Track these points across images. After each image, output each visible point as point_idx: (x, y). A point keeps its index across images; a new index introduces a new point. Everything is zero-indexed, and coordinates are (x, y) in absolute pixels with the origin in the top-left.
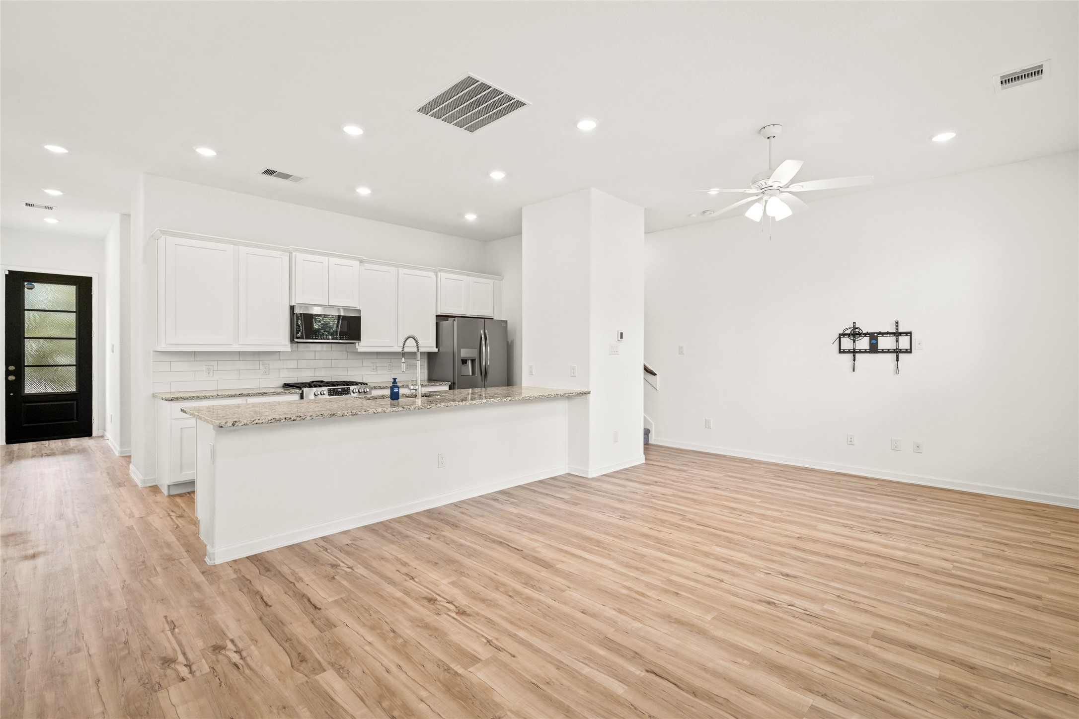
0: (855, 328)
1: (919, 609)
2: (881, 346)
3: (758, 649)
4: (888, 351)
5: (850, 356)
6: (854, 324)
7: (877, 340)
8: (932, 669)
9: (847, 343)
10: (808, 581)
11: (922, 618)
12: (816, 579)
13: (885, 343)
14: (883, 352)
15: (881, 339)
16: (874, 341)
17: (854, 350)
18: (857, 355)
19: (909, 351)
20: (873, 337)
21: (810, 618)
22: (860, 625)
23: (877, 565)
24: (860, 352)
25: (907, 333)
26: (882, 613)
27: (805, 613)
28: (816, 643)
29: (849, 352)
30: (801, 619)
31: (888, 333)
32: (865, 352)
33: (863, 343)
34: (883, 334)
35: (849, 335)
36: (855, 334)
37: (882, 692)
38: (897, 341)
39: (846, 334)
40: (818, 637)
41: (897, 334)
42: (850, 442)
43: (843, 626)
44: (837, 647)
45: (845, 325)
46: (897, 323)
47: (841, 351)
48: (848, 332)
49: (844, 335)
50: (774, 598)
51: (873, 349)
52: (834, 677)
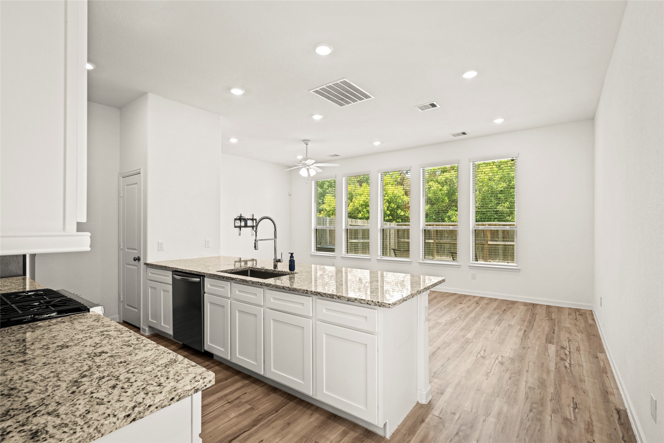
0: (241, 216)
2: (248, 225)
4: (250, 227)
5: (238, 229)
6: (241, 214)
9: (238, 223)
13: (250, 223)
14: (248, 227)
15: (248, 221)
16: (246, 222)
17: (240, 226)
18: (241, 228)
20: (245, 220)
25: (255, 219)
29: (238, 227)
31: (250, 219)
32: (243, 227)
33: (243, 224)
34: (248, 219)
36: (240, 219)
38: (253, 222)
41: (252, 219)
45: (236, 216)
46: (253, 215)
47: (235, 227)
48: (238, 218)
49: (236, 219)
51: (246, 226)
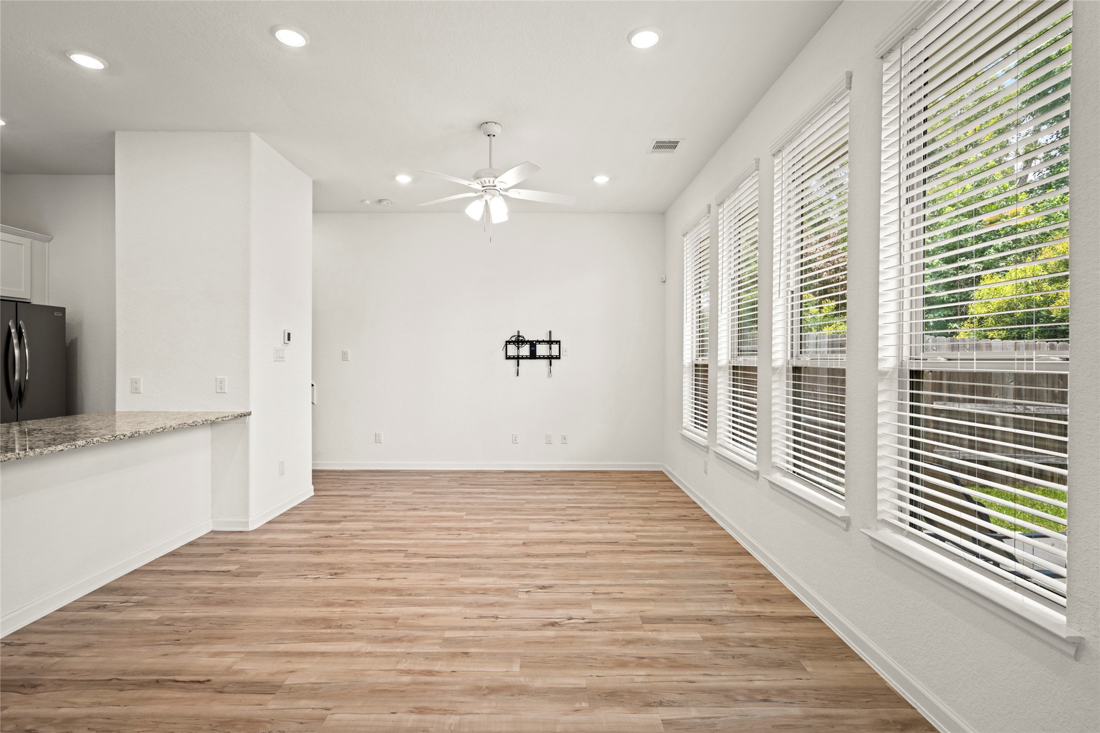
0: (519, 336)
1: (647, 582)
2: (538, 353)
3: (582, 683)
4: (544, 358)
5: (514, 362)
6: (518, 332)
7: (535, 347)
8: (693, 634)
9: (512, 350)
10: (563, 586)
11: (655, 590)
12: (566, 582)
13: (542, 350)
14: (540, 358)
15: (538, 346)
16: (533, 348)
17: (518, 356)
18: (520, 361)
19: (558, 357)
20: (533, 345)
21: (592, 625)
22: (627, 615)
23: (595, 552)
24: (523, 358)
25: (557, 342)
26: (631, 597)
27: (585, 622)
28: (615, 650)
29: (514, 358)
30: (587, 630)
31: (543, 341)
32: (526, 358)
33: (525, 350)
34: (539, 342)
35: (514, 342)
36: (519, 341)
37: (688, 675)
38: (550, 348)
39: (512, 341)
40: (614, 642)
41: (550, 342)
42: (515, 441)
43: (618, 622)
44: (631, 646)
45: (509, 335)
46: (550, 332)
47: (508, 358)
48: (513, 339)
49: (508, 342)
50: (553, 617)
51: (533, 355)
52: (652, 679)
